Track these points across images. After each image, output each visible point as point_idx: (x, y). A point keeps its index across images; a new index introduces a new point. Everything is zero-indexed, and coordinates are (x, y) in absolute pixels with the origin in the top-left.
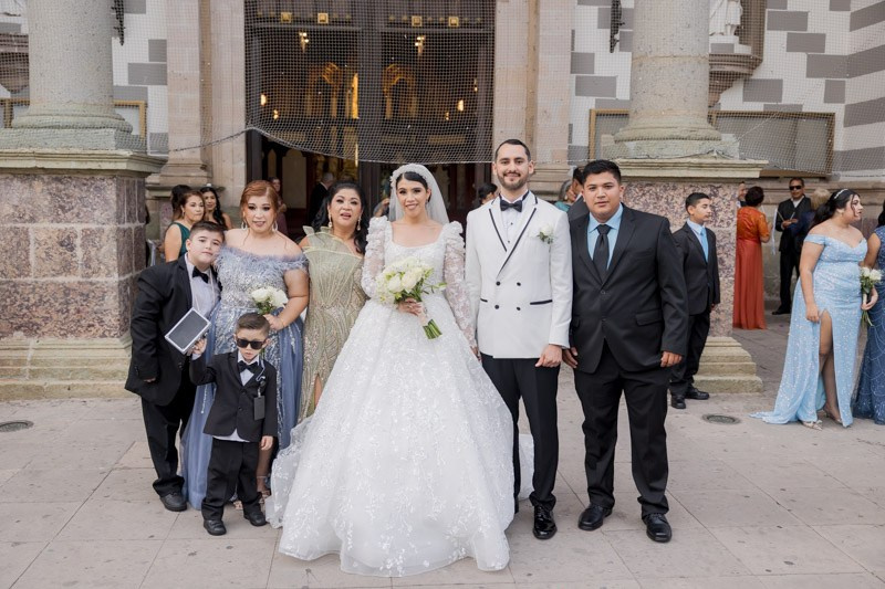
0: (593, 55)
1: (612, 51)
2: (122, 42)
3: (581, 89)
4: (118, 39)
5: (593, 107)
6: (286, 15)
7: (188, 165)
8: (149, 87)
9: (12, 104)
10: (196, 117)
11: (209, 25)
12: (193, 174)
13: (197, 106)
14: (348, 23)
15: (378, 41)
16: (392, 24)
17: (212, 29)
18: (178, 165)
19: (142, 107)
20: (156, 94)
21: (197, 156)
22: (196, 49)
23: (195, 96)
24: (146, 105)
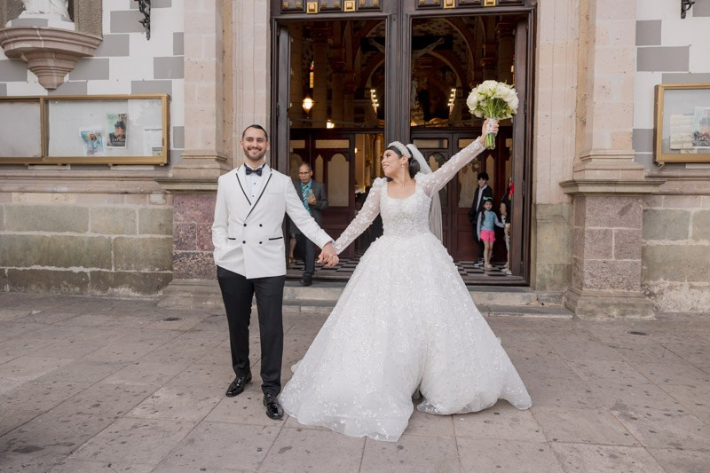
0: (659, 23)
1: (683, 17)
2: (148, 37)
3: (643, 64)
4: (145, 33)
5: (659, 81)
6: (312, 6)
7: (203, 157)
8: (173, 80)
9: (47, 100)
10: (211, 106)
11: (230, 14)
12: (206, 166)
13: (213, 95)
14: (376, 8)
15: (407, 24)
16: (422, 7)
17: (234, 18)
18: (192, 157)
19: (164, 100)
20: (177, 87)
21: (212, 148)
22: (212, 36)
23: (211, 84)
24: (169, 98)
